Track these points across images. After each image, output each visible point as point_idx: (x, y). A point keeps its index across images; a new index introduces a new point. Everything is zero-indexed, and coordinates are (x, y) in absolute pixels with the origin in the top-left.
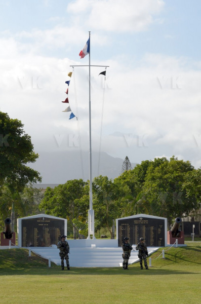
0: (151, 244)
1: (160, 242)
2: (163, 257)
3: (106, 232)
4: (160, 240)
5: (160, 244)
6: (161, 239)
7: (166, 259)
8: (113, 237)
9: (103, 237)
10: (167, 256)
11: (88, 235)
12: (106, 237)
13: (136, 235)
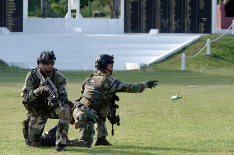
0: (186, 29)
1: (203, 24)
2: (208, 52)
3: (104, 5)
4: (202, 21)
5: (203, 29)
6: (204, 19)
7: (214, 56)
8: (116, 14)
9: (96, 15)
10: (216, 51)
11: (67, 11)
12: (102, 15)
13: (159, 13)
